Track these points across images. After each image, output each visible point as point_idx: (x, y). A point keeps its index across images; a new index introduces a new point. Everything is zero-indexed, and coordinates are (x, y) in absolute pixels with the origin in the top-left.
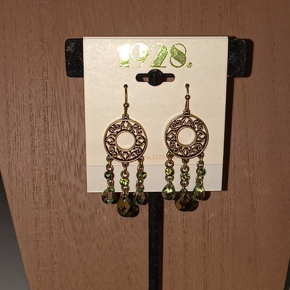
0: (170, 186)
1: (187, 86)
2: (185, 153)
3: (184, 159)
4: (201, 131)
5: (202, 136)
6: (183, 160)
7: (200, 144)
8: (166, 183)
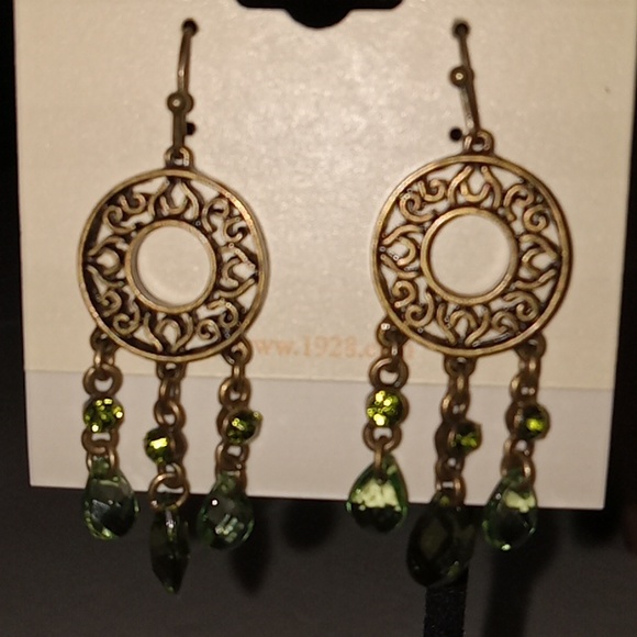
0: (383, 472)
1: (461, 30)
2: (461, 329)
3: (455, 358)
4: (539, 234)
5: (543, 261)
6: (447, 358)
7: (529, 292)
8: (367, 458)
